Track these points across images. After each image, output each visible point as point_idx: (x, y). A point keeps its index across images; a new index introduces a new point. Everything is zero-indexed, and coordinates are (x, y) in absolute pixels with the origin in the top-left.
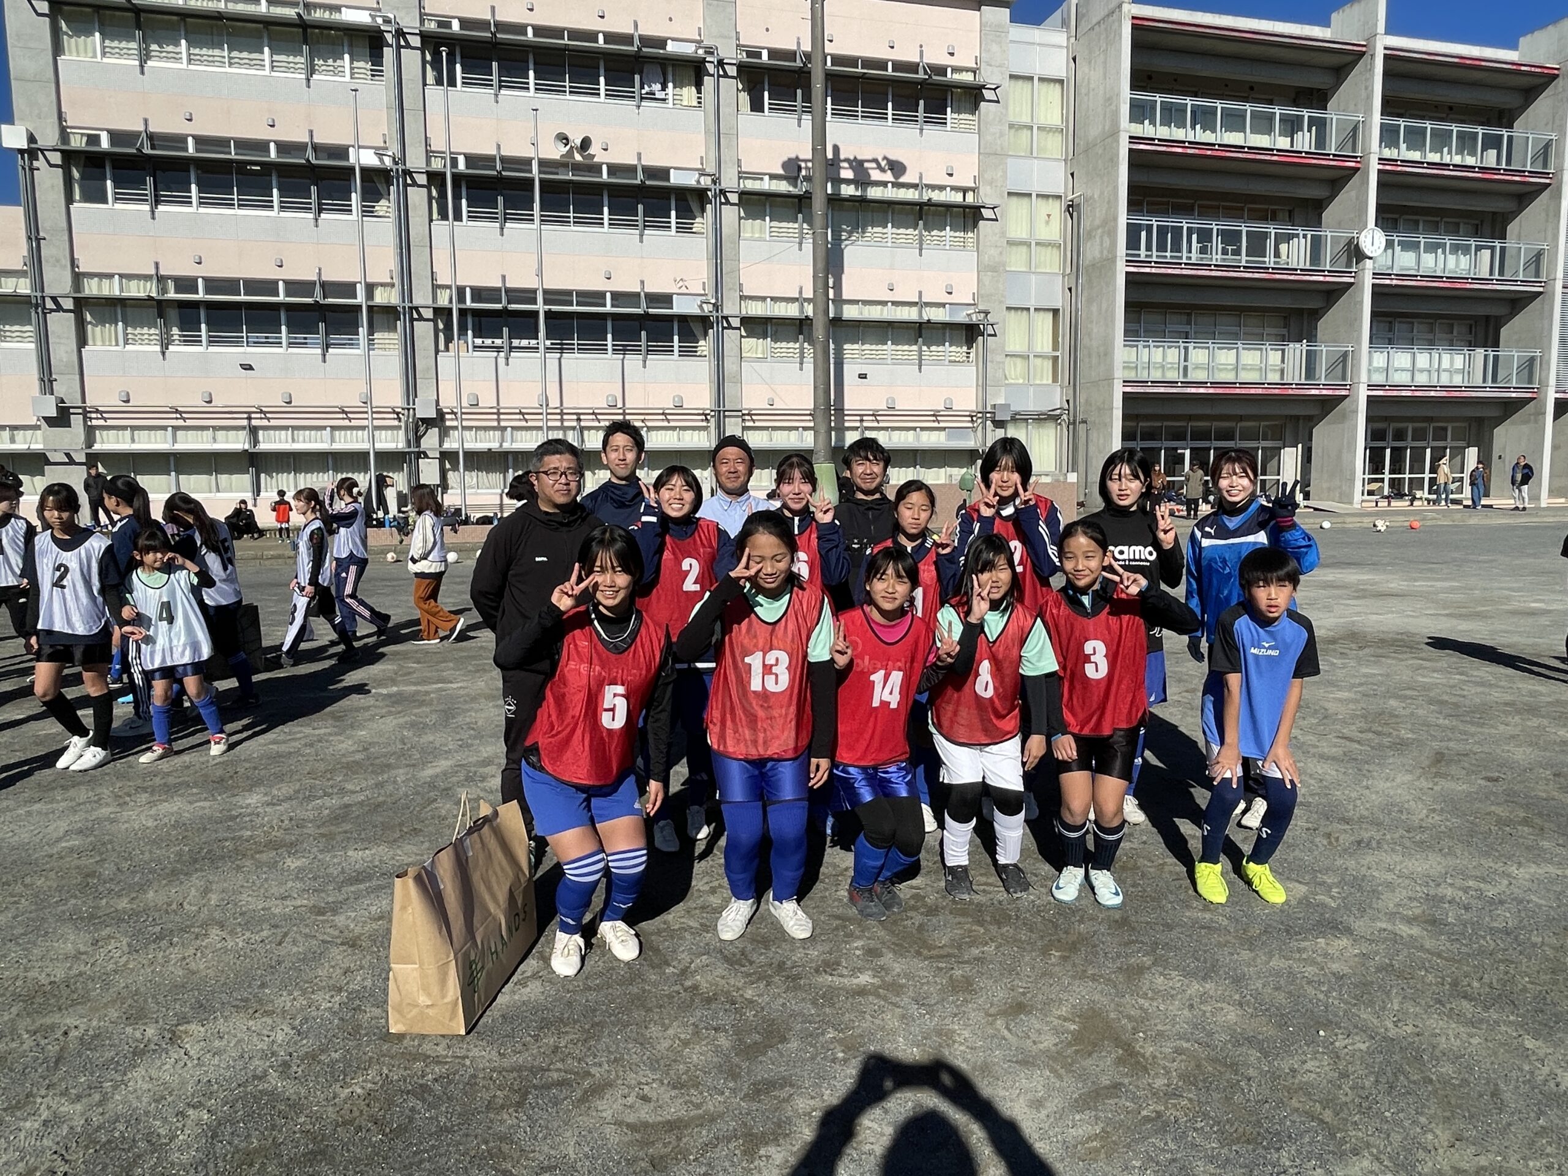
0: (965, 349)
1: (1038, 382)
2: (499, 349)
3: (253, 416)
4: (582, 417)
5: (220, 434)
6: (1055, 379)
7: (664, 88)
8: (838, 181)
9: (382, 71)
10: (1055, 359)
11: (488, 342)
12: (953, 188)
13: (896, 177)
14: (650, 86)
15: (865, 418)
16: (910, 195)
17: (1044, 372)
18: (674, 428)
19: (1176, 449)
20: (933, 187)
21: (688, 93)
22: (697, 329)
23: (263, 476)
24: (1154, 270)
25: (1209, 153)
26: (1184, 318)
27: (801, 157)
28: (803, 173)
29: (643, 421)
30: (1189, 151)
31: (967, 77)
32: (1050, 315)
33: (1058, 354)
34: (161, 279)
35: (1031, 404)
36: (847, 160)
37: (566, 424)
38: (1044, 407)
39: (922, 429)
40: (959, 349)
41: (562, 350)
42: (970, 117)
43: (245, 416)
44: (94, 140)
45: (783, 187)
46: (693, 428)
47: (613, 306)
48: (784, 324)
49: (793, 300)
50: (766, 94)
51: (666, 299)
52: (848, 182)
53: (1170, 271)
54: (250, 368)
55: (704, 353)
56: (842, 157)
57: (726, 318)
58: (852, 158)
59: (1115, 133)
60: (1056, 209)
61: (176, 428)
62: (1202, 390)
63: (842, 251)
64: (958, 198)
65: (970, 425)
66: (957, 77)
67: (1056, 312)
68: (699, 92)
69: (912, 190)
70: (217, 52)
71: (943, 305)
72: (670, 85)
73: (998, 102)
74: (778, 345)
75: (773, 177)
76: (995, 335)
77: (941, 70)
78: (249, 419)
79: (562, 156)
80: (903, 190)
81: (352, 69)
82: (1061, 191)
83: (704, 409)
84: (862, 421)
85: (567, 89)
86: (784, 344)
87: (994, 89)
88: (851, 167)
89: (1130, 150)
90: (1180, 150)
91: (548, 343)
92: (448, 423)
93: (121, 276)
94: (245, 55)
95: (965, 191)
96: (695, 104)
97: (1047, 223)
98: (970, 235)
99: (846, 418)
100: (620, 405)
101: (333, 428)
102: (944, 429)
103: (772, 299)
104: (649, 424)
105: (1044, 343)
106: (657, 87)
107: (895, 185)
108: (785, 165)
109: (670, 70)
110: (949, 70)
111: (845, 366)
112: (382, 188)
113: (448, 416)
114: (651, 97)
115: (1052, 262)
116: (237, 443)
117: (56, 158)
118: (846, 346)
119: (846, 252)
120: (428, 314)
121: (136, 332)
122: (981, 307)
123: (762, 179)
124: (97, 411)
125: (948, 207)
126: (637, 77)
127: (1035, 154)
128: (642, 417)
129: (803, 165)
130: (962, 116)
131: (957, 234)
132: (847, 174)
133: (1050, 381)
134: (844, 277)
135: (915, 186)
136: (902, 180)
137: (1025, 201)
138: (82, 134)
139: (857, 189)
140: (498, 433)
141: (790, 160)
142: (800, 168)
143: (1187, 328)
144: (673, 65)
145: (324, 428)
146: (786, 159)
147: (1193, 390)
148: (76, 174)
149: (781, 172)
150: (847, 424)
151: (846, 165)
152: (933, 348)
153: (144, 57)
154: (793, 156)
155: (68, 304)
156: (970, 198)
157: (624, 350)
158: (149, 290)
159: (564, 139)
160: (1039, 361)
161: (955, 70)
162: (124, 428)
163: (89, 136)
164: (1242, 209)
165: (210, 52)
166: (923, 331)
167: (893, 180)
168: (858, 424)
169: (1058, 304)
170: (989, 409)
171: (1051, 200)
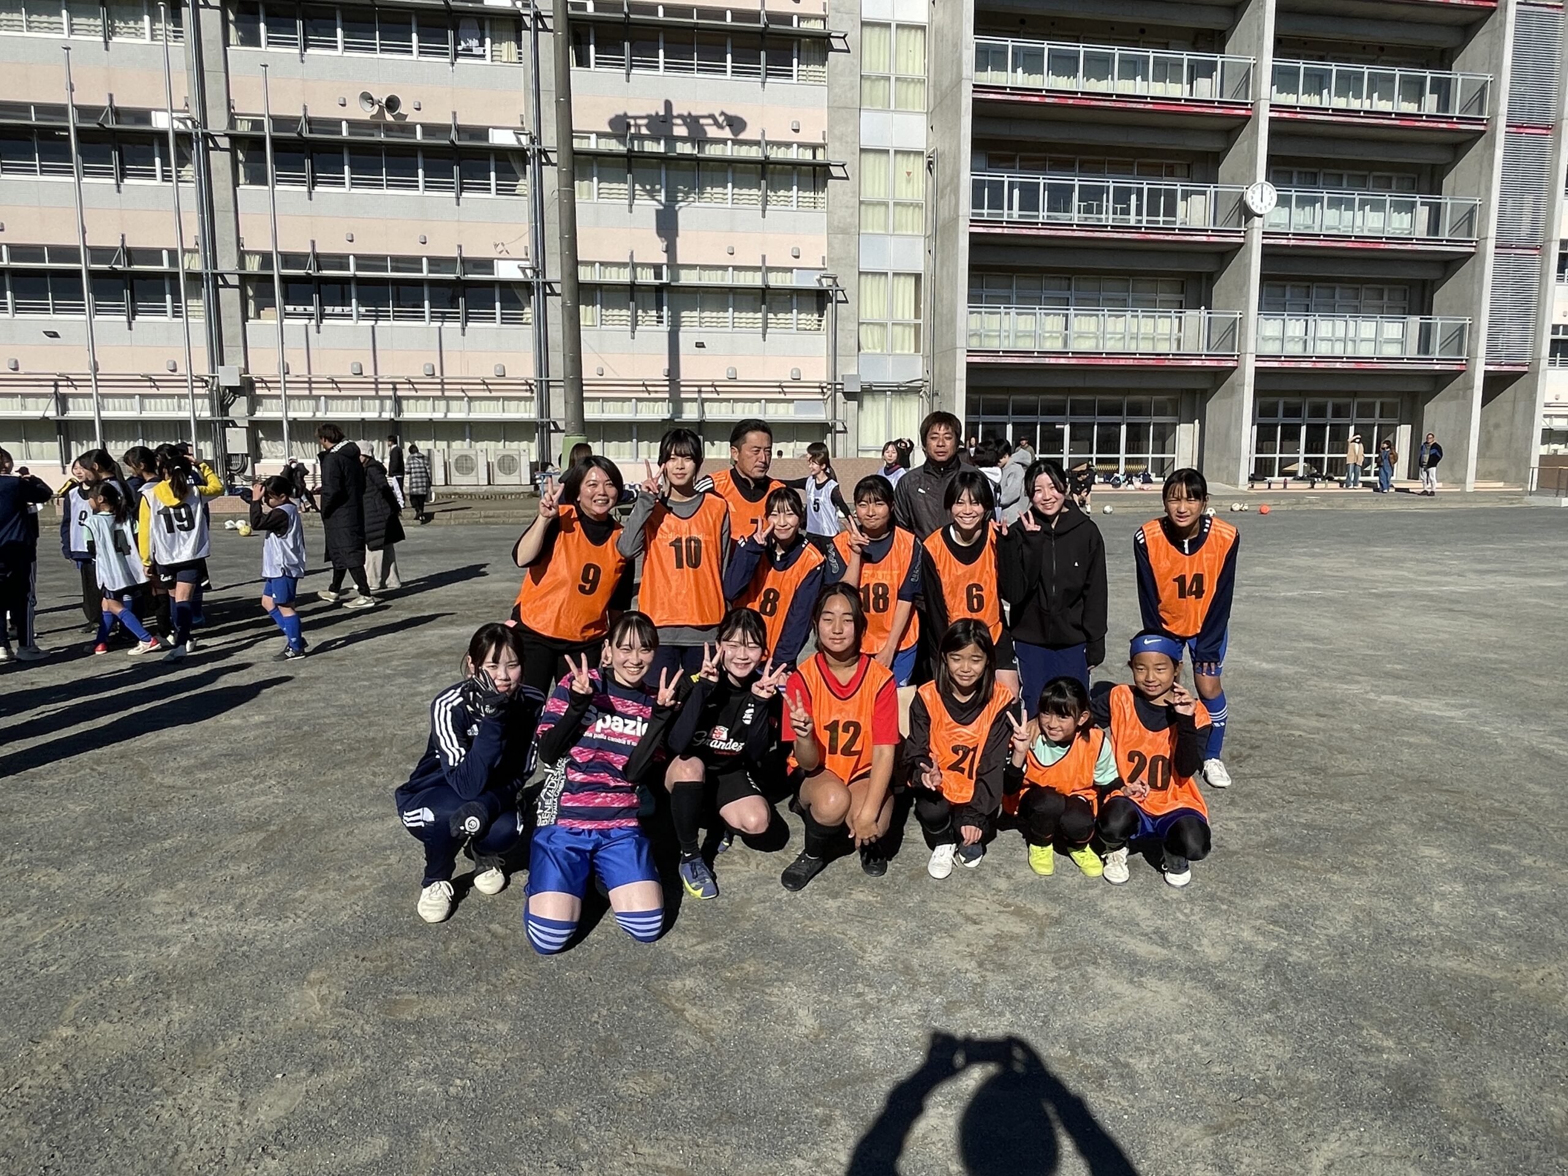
0: (816, 316)
1: (898, 352)
2: (310, 316)
3: (60, 383)
4: (398, 386)
5: (30, 401)
6: (917, 350)
7: (482, 44)
8: (671, 140)
9: (181, 32)
10: (917, 328)
11: (300, 309)
12: (801, 145)
13: (736, 132)
14: (466, 42)
15: (703, 389)
16: (754, 153)
17: (906, 342)
18: (497, 399)
19: (1054, 424)
20: (779, 144)
21: (507, 48)
22: (520, 294)
23: (73, 443)
24: (1006, 231)
25: (1070, 102)
26: (1064, 283)
27: (630, 114)
28: (633, 130)
29: (463, 391)
30: (1048, 100)
31: (817, 26)
32: (912, 281)
33: (920, 321)
35: (891, 375)
36: (680, 116)
37: (381, 393)
38: (902, 378)
39: (768, 400)
40: (809, 317)
41: (377, 318)
42: (821, 68)
43: (52, 383)
45: (613, 146)
46: (519, 399)
47: (430, 271)
48: (616, 291)
49: (624, 265)
50: (592, 48)
51: (487, 265)
52: (683, 139)
53: (1025, 232)
54: (55, 335)
55: (530, 321)
56: (675, 113)
57: (549, 284)
58: (686, 114)
59: (958, 82)
60: (918, 166)
62: (1062, 361)
63: (676, 213)
64: (807, 155)
65: (820, 397)
66: (804, 25)
67: (918, 277)
68: (519, 47)
69: (755, 148)
70: (16, 16)
71: (790, 270)
72: (488, 41)
73: (848, 51)
74: (610, 312)
75: (600, 135)
76: (846, 302)
77: (786, 19)
78: (56, 386)
79: (372, 117)
80: (745, 148)
81: (152, 30)
82: (921, 146)
83: (526, 379)
84: (700, 392)
85: (378, 47)
86: (616, 312)
87: (844, 38)
88: (685, 124)
89: (974, 99)
90: (1036, 99)
91: (362, 310)
92: (258, 392)
94: (44, 18)
95: (814, 148)
96: (515, 59)
97: (908, 181)
98: (821, 195)
99: (682, 389)
100: (438, 374)
101: (142, 396)
102: (792, 401)
103: (602, 264)
104: (470, 394)
105: (905, 310)
106: (474, 43)
107: (736, 142)
108: (612, 123)
109: (487, 24)
110: (795, 18)
111: (680, 334)
112: (187, 152)
113: (257, 385)
114: (468, 53)
115: (915, 224)
116: (45, 409)
118: (683, 314)
119: (680, 214)
120: (234, 280)
122: (829, 272)
123: (589, 138)
125: (796, 165)
126: (450, 33)
127: (893, 107)
128: (464, 387)
129: (632, 122)
130: (811, 68)
131: (807, 194)
132: (680, 131)
133: (912, 351)
134: (678, 240)
135: (757, 143)
136: (742, 136)
137: (884, 157)
139: (694, 147)
140: (312, 403)
141: (617, 116)
142: (629, 126)
143: (1066, 294)
144: (491, 20)
145: (132, 396)
146: (612, 116)
147: (1053, 361)
149: (608, 130)
150: (683, 396)
151: (679, 121)
152: (780, 316)
154: (621, 113)
156: (820, 157)
157: (444, 317)
159: (367, 97)
160: (898, 330)
161: (802, 18)
164: (1132, 164)
165: (9, 17)
166: (768, 298)
167: (731, 136)
168: (696, 396)
169: (920, 268)
170: (839, 380)
171: (912, 157)
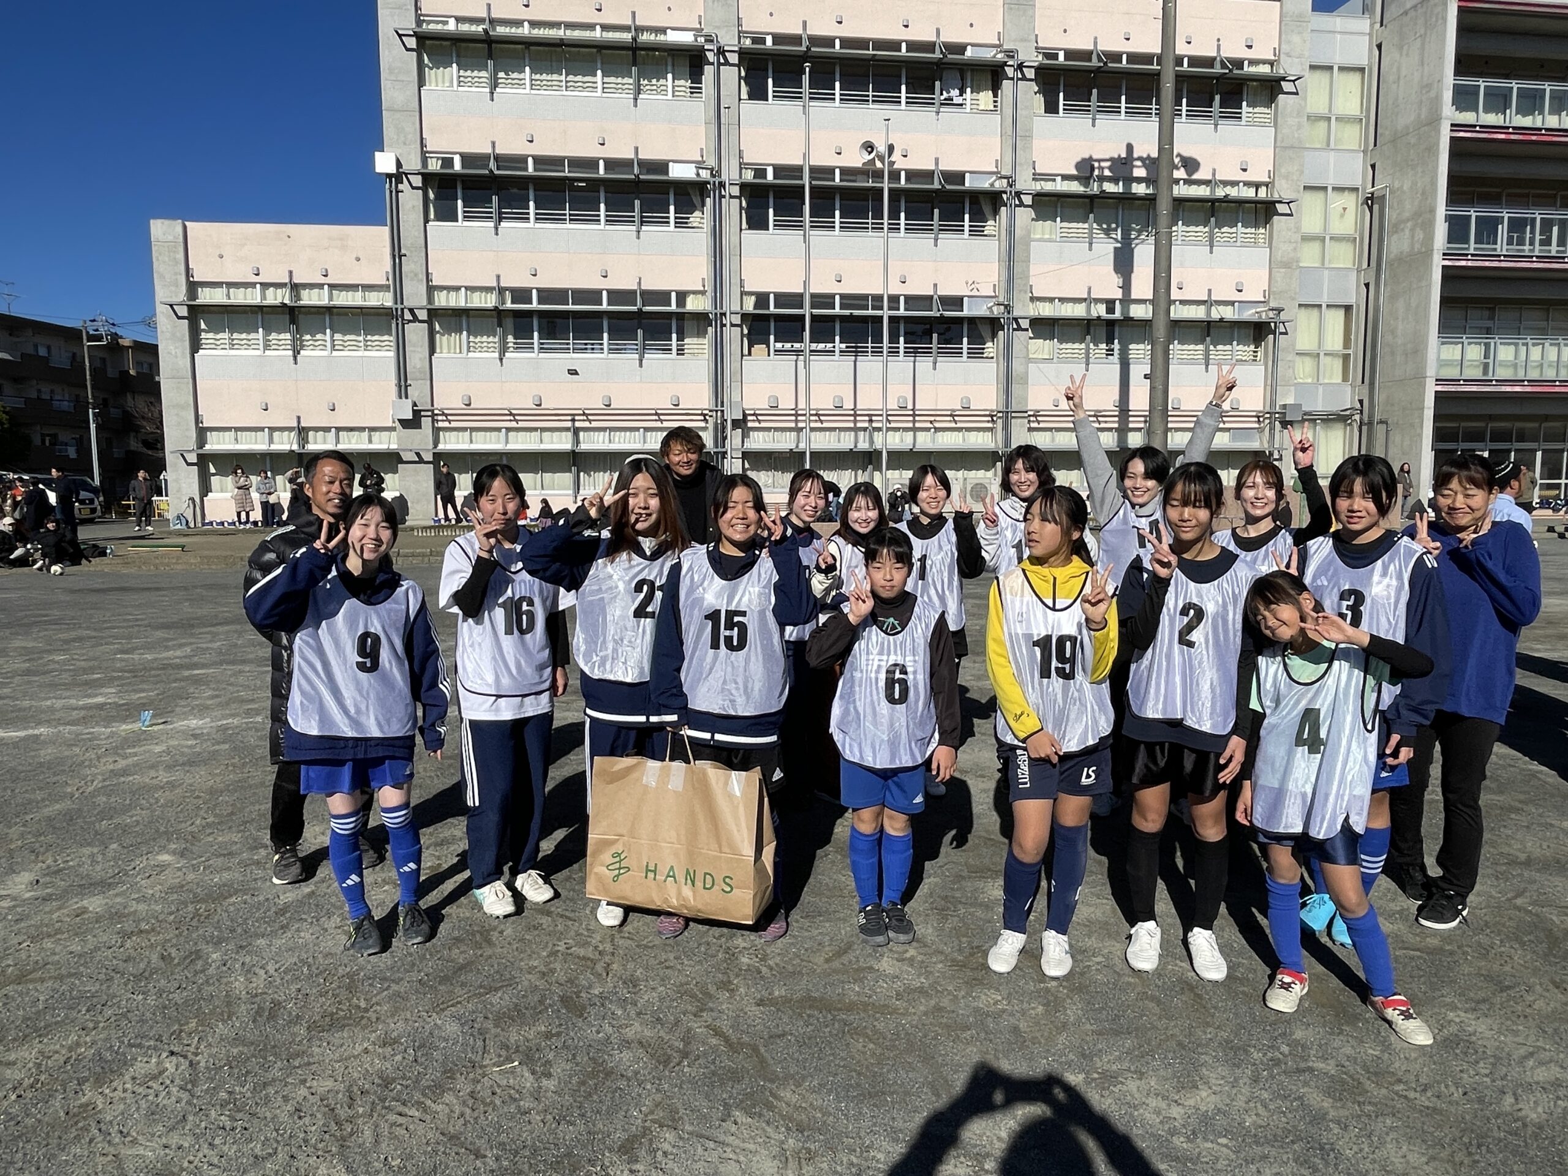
0: (1252, 347)
1: (1326, 381)
2: (798, 352)
3: (577, 418)
4: (874, 418)
5: (546, 435)
6: (1345, 378)
7: (962, 92)
8: (1130, 180)
9: (700, 88)
10: (1346, 358)
11: (788, 346)
12: (1247, 184)
13: (1190, 173)
14: (948, 92)
16: (1202, 192)
17: (1333, 371)
18: (960, 429)
20: (1225, 183)
21: (985, 98)
22: (985, 331)
23: (582, 474)
24: (1470, 264)
25: (1534, 138)
26: (1486, 313)
27: (1095, 157)
28: (1096, 172)
29: (931, 422)
30: (1513, 137)
31: (1265, 69)
32: (1341, 313)
33: (1350, 352)
34: (501, 291)
35: (1320, 404)
36: (1140, 159)
37: (859, 425)
38: (1335, 407)
40: (1246, 348)
41: (856, 353)
42: (1266, 110)
43: (569, 418)
44: (448, 162)
45: (1075, 187)
46: (978, 429)
47: (906, 309)
48: (1071, 325)
49: (1081, 301)
50: (1061, 95)
51: (956, 302)
52: (1139, 180)
53: (1487, 264)
54: (576, 373)
55: (991, 355)
56: (1135, 155)
57: (1016, 319)
58: (1145, 156)
59: (1434, 120)
60: (1350, 202)
61: (508, 430)
62: (1518, 389)
63: (1132, 250)
64: (1249, 193)
65: (1256, 426)
66: (1253, 69)
67: (1348, 308)
68: (995, 96)
69: (1204, 186)
70: (555, 77)
71: (1232, 303)
72: (969, 90)
73: (1297, 93)
74: (1064, 346)
75: (1065, 177)
76: (1286, 333)
77: (1238, 63)
78: (573, 420)
79: (864, 164)
80: (1194, 187)
81: (673, 87)
82: (1357, 182)
83: (992, 411)
85: (870, 98)
86: (1069, 345)
87: (1294, 81)
88: (1145, 166)
89: (1451, 138)
90: (1503, 136)
91: (843, 346)
92: (750, 425)
93: (467, 288)
94: (579, 78)
95: (1257, 186)
96: (992, 108)
97: (1342, 216)
98: (1262, 230)
99: (1131, 419)
100: (910, 407)
101: (646, 429)
103: (1060, 299)
104: (937, 425)
105: (1334, 340)
106: (955, 93)
107: (1186, 181)
108: (1078, 166)
109: (969, 75)
110: (1246, 63)
111: (1131, 366)
112: (696, 200)
113: (749, 418)
114: (948, 102)
115: (1344, 257)
116: (562, 443)
117: (417, 181)
118: (1131, 347)
119: (1135, 251)
120: (736, 319)
121: (477, 340)
122: (1273, 304)
123: (1054, 180)
124: (443, 414)
125: (1240, 202)
126: (938, 84)
127: (1332, 145)
128: (932, 418)
129: (1096, 164)
130: (1257, 110)
131: (1249, 230)
132: (1140, 172)
133: (1339, 380)
134: (1133, 276)
135: (1207, 183)
136: (1195, 177)
137: (1320, 195)
138: (438, 158)
139: (1148, 187)
140: (794, 434)
141: (1084, 160)
142: (1093, 168)
143: (1489, 324)
144: (972, 70)
145: (637, 429)
146: (1079, 159)
147: (1509, 389)
148: (432, 196)
149: (1075, 172)
150: (1131, 425)
151: (1139, 163)
152: (1220, 347)
153: (494, 85)
154: (1087, 156)
155: (423, 315)
156: (1263, 193)
157: (915, 352)
158: (489, 301)
159: (869, 147)
160: (1329, 359)
161: (1253, 62)
162: (464, 429)
163: (443, 159)
164: (1555, 196)
165: (549, 77)
166: (1212, 331)
167: (1185, 177)
168: (1141, 425)
169: (1352, 300)
170: (1278, 409)
171: (1346, 193)
